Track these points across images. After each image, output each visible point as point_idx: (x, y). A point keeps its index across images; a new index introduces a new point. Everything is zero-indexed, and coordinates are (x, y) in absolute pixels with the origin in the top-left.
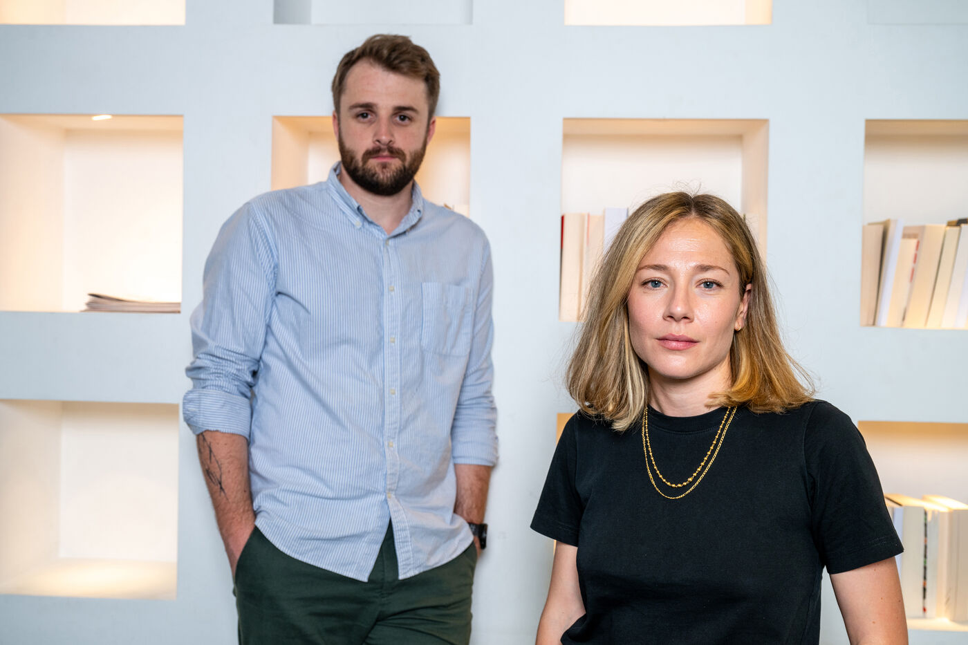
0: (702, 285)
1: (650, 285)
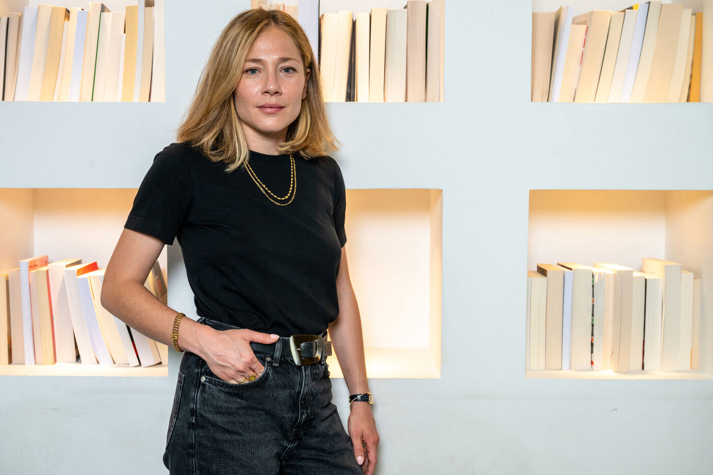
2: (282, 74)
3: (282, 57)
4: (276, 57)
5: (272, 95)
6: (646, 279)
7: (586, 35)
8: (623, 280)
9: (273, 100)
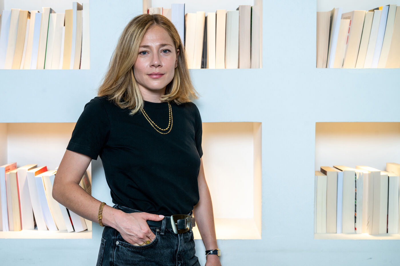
0: (163, 52)
1: (142, 53)
2: (162, 54)
3: (161, 44)
4: (158, 44)
5: (156, 67)
6: (389, 177)
7: (350, 25)
8: (374, 177)
9: (157, 70)
